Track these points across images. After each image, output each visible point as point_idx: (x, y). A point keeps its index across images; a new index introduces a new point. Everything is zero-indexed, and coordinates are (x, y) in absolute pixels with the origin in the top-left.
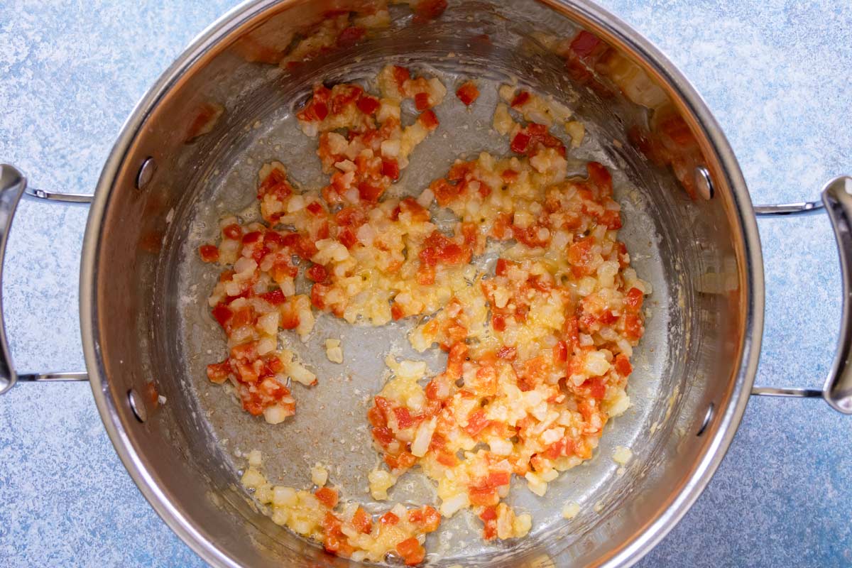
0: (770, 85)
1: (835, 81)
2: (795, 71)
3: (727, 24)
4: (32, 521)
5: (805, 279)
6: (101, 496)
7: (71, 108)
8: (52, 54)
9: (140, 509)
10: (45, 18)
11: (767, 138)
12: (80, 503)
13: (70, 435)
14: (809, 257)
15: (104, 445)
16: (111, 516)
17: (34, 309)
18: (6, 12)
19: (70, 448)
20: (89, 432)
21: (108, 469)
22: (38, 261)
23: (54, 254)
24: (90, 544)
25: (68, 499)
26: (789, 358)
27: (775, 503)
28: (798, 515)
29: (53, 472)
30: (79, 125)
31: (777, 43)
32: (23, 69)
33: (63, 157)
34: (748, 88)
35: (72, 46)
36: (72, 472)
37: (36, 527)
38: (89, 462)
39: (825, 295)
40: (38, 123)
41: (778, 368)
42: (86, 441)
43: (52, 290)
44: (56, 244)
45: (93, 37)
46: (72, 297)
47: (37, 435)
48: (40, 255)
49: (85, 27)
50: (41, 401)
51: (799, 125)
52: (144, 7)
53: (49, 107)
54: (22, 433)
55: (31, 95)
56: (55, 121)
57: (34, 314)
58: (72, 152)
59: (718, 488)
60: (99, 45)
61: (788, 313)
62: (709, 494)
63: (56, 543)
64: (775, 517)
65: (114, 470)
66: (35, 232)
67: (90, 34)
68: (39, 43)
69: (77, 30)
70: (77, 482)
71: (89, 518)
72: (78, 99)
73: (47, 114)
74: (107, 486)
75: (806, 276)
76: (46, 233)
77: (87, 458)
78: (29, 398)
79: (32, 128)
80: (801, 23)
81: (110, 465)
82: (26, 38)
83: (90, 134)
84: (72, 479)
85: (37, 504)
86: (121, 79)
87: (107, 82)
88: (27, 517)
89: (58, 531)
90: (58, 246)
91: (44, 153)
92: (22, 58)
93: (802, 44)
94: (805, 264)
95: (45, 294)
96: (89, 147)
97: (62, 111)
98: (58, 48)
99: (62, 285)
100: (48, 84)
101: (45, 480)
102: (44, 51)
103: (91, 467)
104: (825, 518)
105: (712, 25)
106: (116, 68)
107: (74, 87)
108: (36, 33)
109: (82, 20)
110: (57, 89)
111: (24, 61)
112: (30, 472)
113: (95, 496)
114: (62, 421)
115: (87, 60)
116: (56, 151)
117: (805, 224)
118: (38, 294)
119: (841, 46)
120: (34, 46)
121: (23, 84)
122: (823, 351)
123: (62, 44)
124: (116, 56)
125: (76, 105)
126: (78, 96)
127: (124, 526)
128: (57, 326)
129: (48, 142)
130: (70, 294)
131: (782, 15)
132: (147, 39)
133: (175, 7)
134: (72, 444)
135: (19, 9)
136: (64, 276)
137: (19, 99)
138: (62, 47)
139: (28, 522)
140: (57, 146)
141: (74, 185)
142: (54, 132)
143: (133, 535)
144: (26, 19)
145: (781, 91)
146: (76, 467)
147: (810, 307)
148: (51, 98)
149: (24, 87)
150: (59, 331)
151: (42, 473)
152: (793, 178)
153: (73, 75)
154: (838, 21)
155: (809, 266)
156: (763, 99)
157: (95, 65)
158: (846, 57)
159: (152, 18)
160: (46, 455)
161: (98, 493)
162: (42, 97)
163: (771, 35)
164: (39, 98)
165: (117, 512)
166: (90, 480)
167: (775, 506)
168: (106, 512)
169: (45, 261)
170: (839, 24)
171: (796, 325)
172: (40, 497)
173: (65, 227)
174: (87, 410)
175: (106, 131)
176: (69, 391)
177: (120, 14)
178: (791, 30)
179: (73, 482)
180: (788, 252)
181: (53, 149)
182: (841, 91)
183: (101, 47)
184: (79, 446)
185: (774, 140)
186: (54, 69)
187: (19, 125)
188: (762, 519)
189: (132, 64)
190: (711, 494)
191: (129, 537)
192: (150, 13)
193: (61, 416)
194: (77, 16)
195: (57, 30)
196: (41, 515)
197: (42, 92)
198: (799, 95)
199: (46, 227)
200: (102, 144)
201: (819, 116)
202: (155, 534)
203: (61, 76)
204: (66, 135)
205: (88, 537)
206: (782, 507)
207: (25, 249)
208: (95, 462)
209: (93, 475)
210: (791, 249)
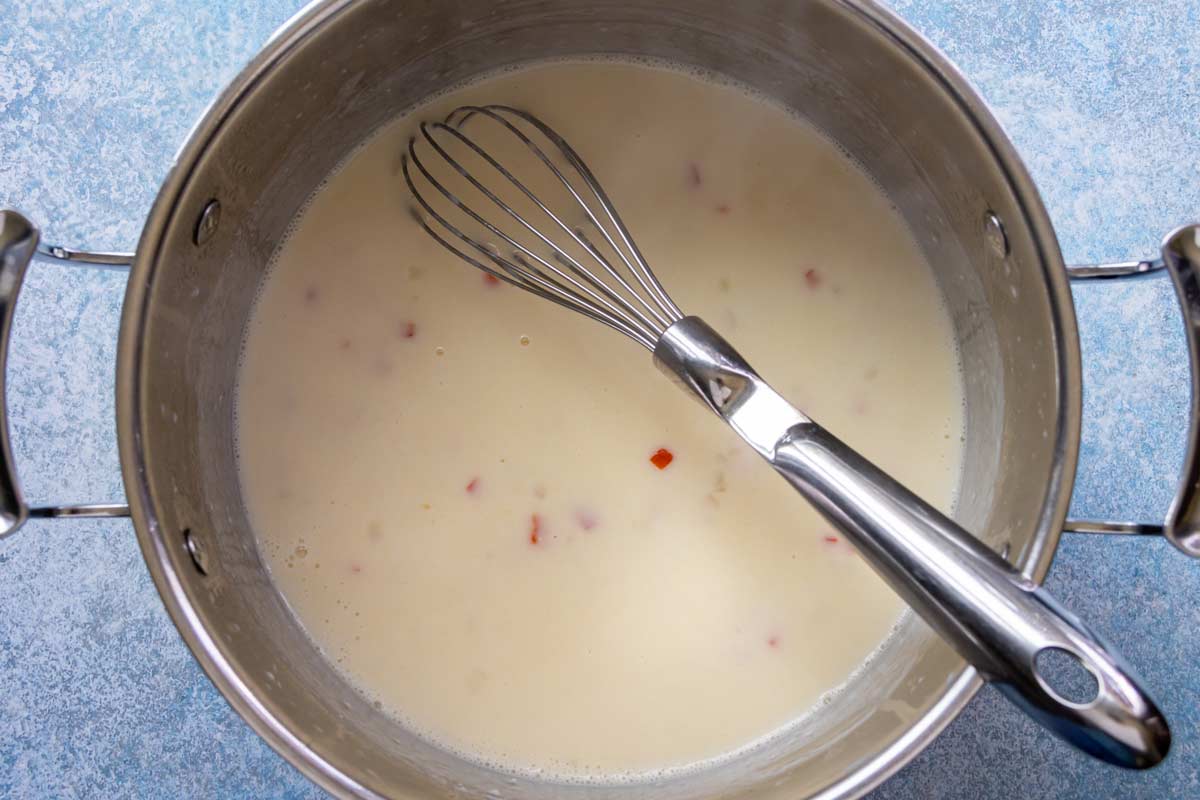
0: (1084, 170)
1: (1176, 169)
2: (1120, 152)
3: (1027, 81)
4: (20, 751)
5: (1122, 446)
6: (119, 719)
7: (92, 166)
8: (67, 87)
9: (173, 740)
10: (60, 37)
11: (1077, 246)
12: (87, 730)
13: (78, 631)
14: (1129, 416)
15: (125, 648)
16: (131, 749)
17: (32, 451)
18: (5, 26)
19: (77, 650)
20: (104, 628)
21: (129, 682)
22: (39, 384)
23: (62, 374)
24: (101, 787)
25: (72, 721)
26: (1095, 558)
27: (1068, 761)
28: (1099, 779)
29: (51, 684)
30: (103, 191)
31: (1098, 111)
32: (26, 108)
33: (79, 236)
34: (1053, 174)
35: (97, 78)
36: (78, 684)
37: (26, 761)
38: (103, 670)
39: (1149, 472)
40: (45, 186)
41: (1079, 571)
42: (100, 642)
43: (57, 424)
44: (66, 359)
45: (126, 65)
46: (86, 436)
47: (30, 631)
48: (43, 374)
49: (116, 52)
50: (37, 582)
51: (1123, 230)
52: (201, 26)
53: (61, 163)
54: (9, 626)
55: (36, 146)
56: (70, 184)
57: (31, 458)
58: (93, 230)
59: (989, 738)
60: (135, 78)
61: (1096, 496)
62: (975, 746)
63: (52, 784)
64: (1066, 781)
65: (138, 683)
66: (36, 342)
67: (124, 63)
68: (49, 72)
69: (104, 55)
70: (85, 699)
71: (100, 750)
72: (103, 155)
73: (57, 173)
74: (127, 706)
75: (1124, 444)
76: (51, 344)
77: (100, 666)
78: (20, 577)
79: (36, 192)
80: (1131, 84)
81: (132, 676)
82: (32, 64)
83: (118, 205)
84: (77, 695)
85: (27, 729)
86: (165, 128)
87: (145, 131)
88: (13, 746)
89: (56, 767)
90: (68, 363)
91: (52, 230)
92: (25, 92)
93: (1132, 114)
94: (1123, 427)
95: (47, 431)
96: (116, 223)
97: (79, 170)
98: (77, 80)
99: (71, 418)
100: (62, 132)
101: (40, 694)
102: (58, 84)
103: (105, 678)
104: (1136, 785)
105: (1006, 82)
106: (159, 112)
107: (98, 138)
108: (47, 56)
109: (112, 42)
110: (73, 139)
111: (28, 98)
112: (19, 683)
113: (110, 720)
114: (66, 612)
115: (117, 98)
116: (69, 227)
117: (1125, 369)
118: (37, 430)
119: (1186, 119)
120: (42, 76)
121: (25, 130)
122: (1143, 550)
123: (83, 75)
124: (159, 94)
125: (100, 163)
126: (104, 150)
127: (150, 763)
128: (63, 476)
129: (59, 214)
130: (84, 432)
131: (1105, 71)
132: (205, 72)
133: (246, 28)
134: (80, 644)
135: (23, 23)
136: (75, 406)
137: (18, 151)
138: (82, 80)
139: (15, 752)
140: (72, 220)
141: (94, 277)
142: (68, 200)
143: (162, 776)
144: (32, 38)
145: (1099, 180)
146: (84, 677)
147: (1129, 488)
148: (64, 151)
149: (26, 135)
150: (66, 484)
151: (36, 684)
152: (1111, 304)
153: (96, 119)
154: (1184, 83)
155: (1129, 429)
156: (1074, 189)
157: (128, 107)
158: (1193, 134)
159: (212, 43)
160: (42, 659)
161: (114, 716)
162: (52, 150)
163: (1089, 100)
164: (48, 150)
165: (141, 743)
166: (103, 697)
167: (1067, 765)
168: (125, 742)
169: (50, 384)
170: (1184, 87)
171: (1107, 511)
172: (32, 718)
173: (79, 337)
174: (102, 597)
175: (142, 201)
176: (79, 569)
177: (167, 35)
178: (1118, 94)
179: (78, 698)
180: (1100, 408)
181: (65, 225)
182: (1184, 182)
183: (139, 81)
184: (89, 648)
185: (1086, 248)
186: (70, 110)
187: (18, 188)
188: (1049, 784)
189: (182, 106)
190: (978, 746)
191: (157, 779)
192: (210, 34)
193: (65, 606)
194: (106, 36)
195: (77, 53)
196: (33, 744)
197: (52, 142)
198: (1125, 186)
199: (51, 335)
200: (135, 219)
201: (1152, 217)
202: (193, 776)
203: (80, 120)
204: (85, 205)
205: (99, 777)
206: (1077, 767)
207: (21, 366)
208: (111, 672)
209: (108, 690)
210: (1104, 403)
